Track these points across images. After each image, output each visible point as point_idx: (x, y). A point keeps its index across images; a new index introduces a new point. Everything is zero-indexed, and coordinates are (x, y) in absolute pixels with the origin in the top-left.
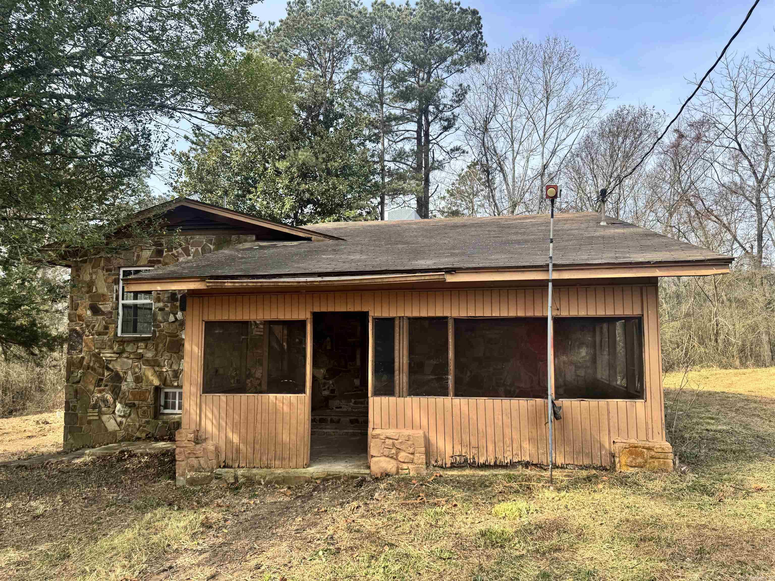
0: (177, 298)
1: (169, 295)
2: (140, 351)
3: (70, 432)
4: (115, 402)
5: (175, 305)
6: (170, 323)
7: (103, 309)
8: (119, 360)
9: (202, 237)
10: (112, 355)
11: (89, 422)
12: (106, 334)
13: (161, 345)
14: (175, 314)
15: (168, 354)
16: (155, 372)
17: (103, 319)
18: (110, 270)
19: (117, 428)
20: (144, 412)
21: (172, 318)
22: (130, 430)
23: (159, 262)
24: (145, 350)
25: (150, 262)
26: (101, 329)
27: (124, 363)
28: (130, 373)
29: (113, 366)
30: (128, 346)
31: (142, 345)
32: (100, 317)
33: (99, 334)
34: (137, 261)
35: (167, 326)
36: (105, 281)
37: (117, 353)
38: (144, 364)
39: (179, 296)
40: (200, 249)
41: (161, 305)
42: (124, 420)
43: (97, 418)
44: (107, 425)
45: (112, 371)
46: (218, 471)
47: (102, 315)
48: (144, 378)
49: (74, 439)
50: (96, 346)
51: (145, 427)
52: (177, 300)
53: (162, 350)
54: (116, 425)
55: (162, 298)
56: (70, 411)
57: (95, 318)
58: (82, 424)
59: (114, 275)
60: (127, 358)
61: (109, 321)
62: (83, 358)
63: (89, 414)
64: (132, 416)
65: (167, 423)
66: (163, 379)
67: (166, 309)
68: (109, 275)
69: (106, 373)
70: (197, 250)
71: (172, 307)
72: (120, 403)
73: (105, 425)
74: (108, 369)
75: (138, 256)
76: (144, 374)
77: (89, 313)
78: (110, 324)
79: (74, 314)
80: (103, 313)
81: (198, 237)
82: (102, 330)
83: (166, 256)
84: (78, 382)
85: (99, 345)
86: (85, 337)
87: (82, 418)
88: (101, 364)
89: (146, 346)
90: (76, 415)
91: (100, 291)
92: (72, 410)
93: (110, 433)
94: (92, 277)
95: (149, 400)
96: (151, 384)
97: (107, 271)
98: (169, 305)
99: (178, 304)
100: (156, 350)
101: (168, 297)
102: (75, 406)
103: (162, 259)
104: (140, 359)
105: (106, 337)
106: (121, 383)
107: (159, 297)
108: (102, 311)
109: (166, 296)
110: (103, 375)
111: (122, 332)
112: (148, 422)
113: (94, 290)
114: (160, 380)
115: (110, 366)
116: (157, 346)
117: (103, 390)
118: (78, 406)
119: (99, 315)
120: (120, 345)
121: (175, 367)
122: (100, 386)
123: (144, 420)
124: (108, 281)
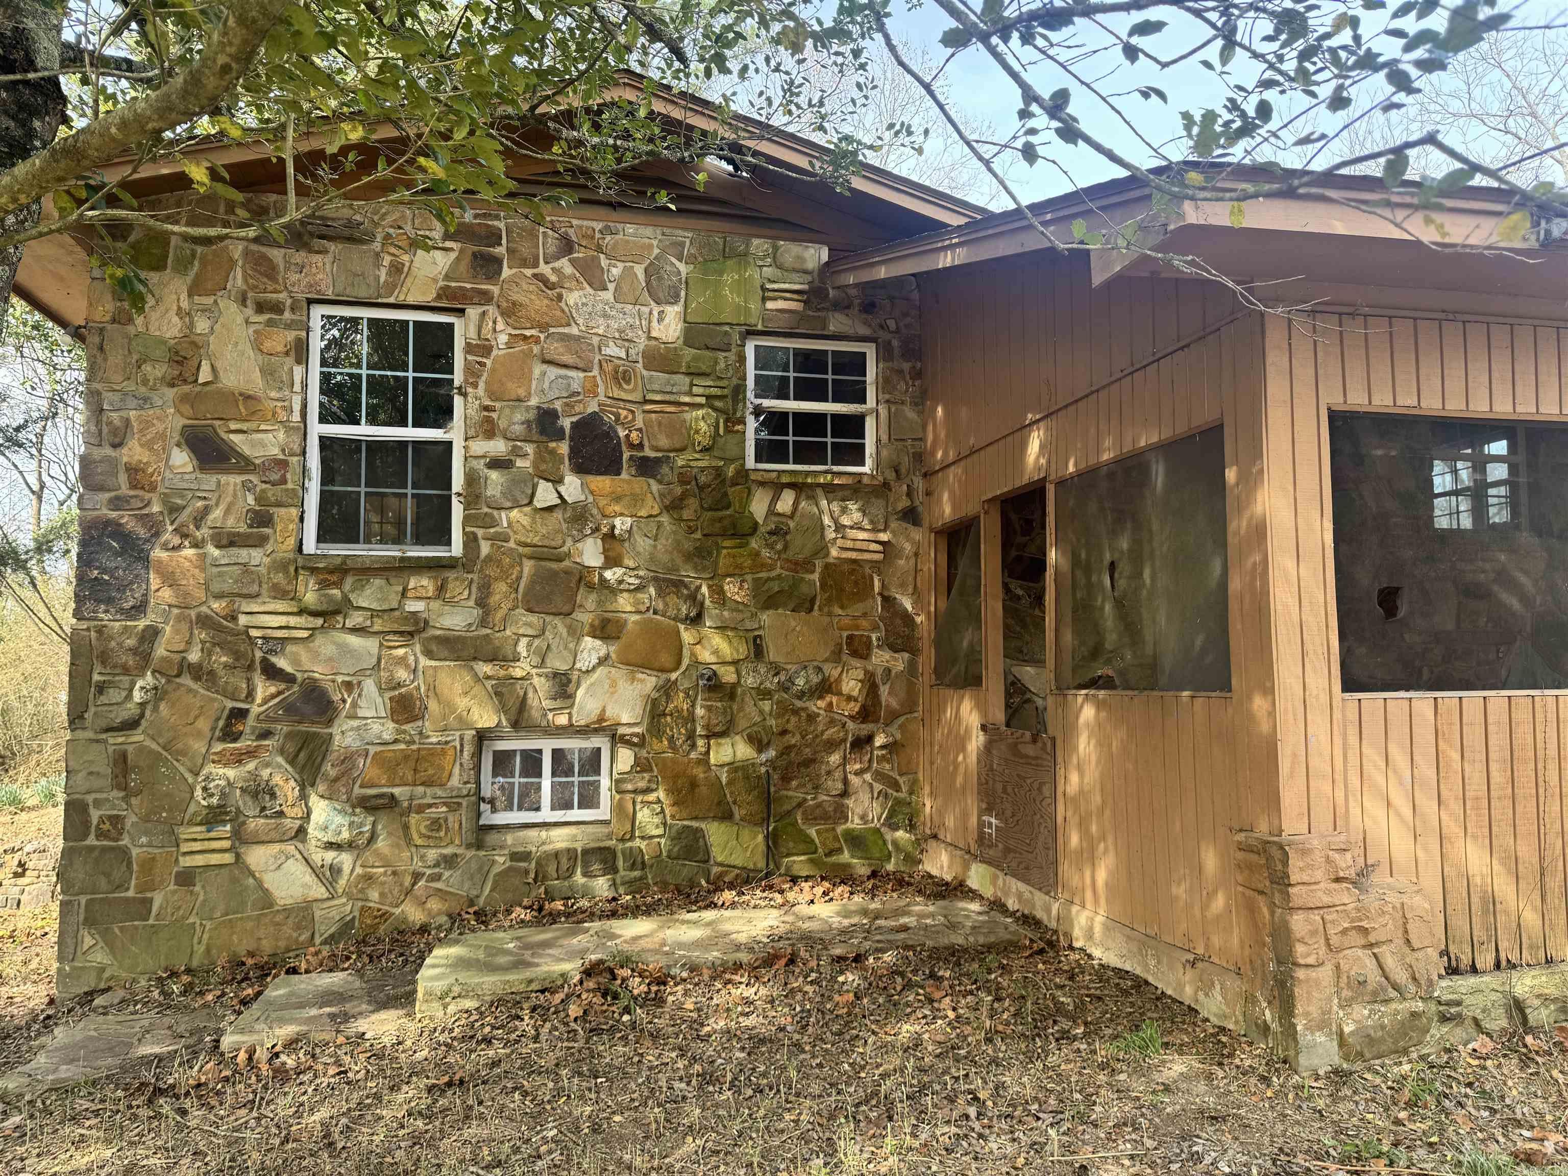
0: (562, 429)
1: (532, 415)
2: (413, 606)
3: (90, 922)
4: (304, 797)
5: (553, 452)
6: (537, 510)
7: (247, 450)
8: (319, 640)
9: (648, 231)
10: (293, 621)
11: (186, 878)
12: (260, 542)
13: (500, 588)
14: (557, 481)
15: (533, 618)
16: (477, 679)
17: (247, 487)
18: (277, 308)
19: (320, 892)
20: (436, 824)
21: (545, 495)
22: (374, 895)
23: (485, 298)
24: (435, 605)
25: (444, 293)
26: (237, 524)
27: (344, 649)
28: (369, 685)
29: (296, 662)
30: (359, 587)
31: (424, 583)
32: (234, 480)
33: (227, 541)
34: (391, 287)
35: (525, 521)
36: (258, 346)
37: (315, 614)
38: (429, 654)
39: (566, 423)
40: (639, 270)
41: (498, 447)
42: (346, 860)
43: (228, 858)
44: (271, 881)
45: (289, 679)
46: (1445, 988)
47: (242, 471)
48: (433, 705)
49: (111, 945)
50: (216, 587)
51: (437, 878)
52: (559, 435)
53: (505, 607)
54: (309, 878)
55: (503, 424)
56: (91, 841)
57: (210, 480)
58: (148, 886)
59: (289, 326)
60: (357, 630)
61: (272, 493)
62: (152, 634)
63: (185, 848)
64: (381, 844)
65: (525, 856)
66: (512, 703)
67: (519, 463)
68: (270, 323)
69: (263, 689)
70: (628, 271)
71: (539, 458)
72: (328, 797)
73: (260, 884)
74: (272, 672)
75: (397, 269)
76: (432, 688)
77: (181, 459)
78: (279, 505)
79: (107, 459)
80: (245, 465)
81: (630, 229)
82: (243, 528)
83: (512, 280)
84: (131, 725)
85: (228, 585)
86: (158, 554)
87: (148, 864)
88: (237, 655)
89: (441, 589)
90: (124, 853)
91: (230, 381)
92: (100, 835)
93: (287, 911)
94: (191, 326)
95: (455, 781)
96: (463, 723)
97: (260, 308)
98: (529, 449)
99: (564, 448)
100: (481, 603)
101: (528, 423)
102: (116, 820)
103: (495, 290)
104: (411, 634)
105: (255, 556)
106: (330, 722)
107: (489, 420)
108: (240, 455)
109: (519, 417)
110: (250, 696)
111: (320, 539)
112: (449, 861)
113: (205, 375)
114: (503, 708)
115: (282, 663)
116: (485, 589)
117: (251, 753)
118: (131, 820)
119: (227, 471)
120: (324, 585)
121: (558, 663)
122: (236, 737)
123: (432, 854)
124: (268, 345)
